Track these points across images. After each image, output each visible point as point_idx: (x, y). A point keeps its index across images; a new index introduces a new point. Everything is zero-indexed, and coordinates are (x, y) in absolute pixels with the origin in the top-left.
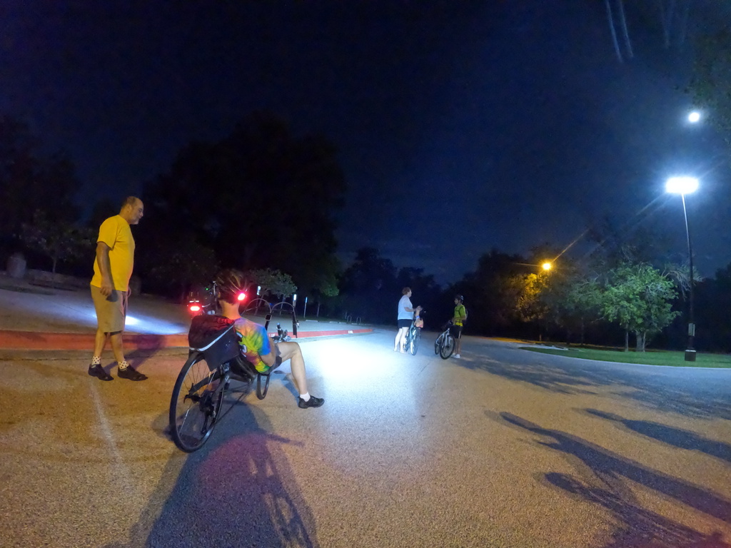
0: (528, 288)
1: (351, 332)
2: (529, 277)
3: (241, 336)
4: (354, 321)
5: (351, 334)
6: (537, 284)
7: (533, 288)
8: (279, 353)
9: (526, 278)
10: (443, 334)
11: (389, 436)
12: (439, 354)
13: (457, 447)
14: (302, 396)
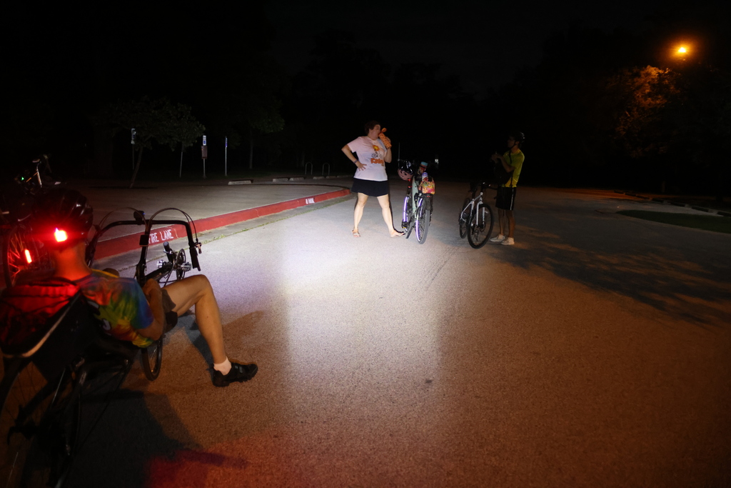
0: (639, 94)
1: (311, 201)
2: (642, 72)
3: (97, 306)
4: (317, 171)
5: (311, 205)
6: (658, 87)
7: (649, 95)
8: (172, 305)
9: (638, 75)
10: (473, 203)
11: (368, 430)
12: (466, 239)
13: (481, 447)
14: (218, 367)
